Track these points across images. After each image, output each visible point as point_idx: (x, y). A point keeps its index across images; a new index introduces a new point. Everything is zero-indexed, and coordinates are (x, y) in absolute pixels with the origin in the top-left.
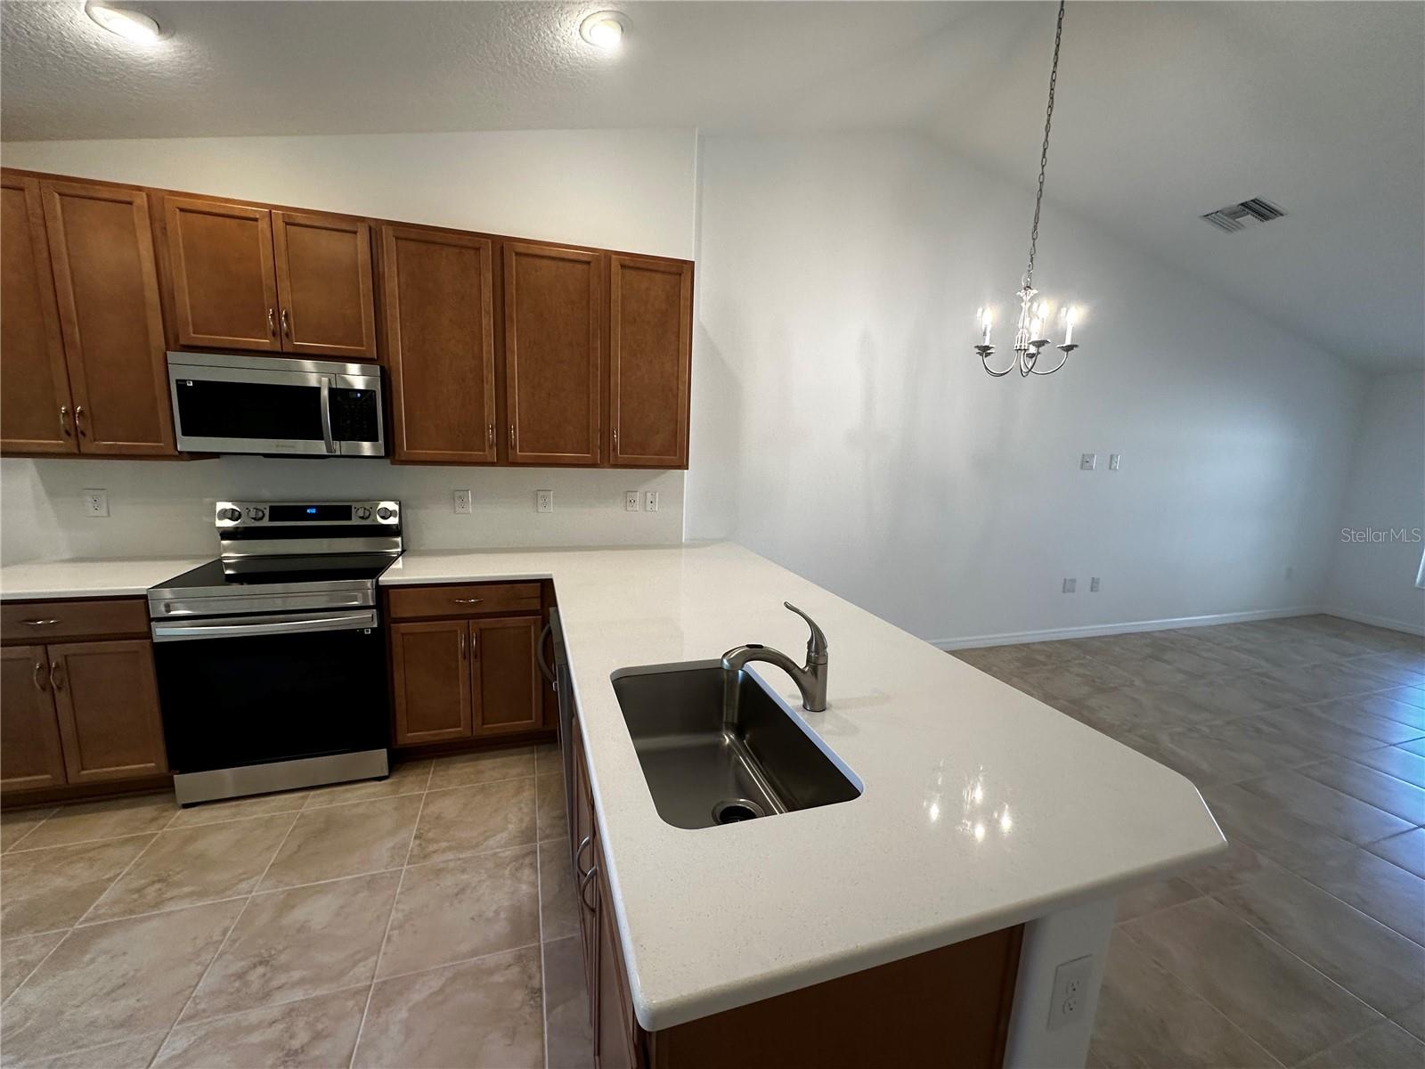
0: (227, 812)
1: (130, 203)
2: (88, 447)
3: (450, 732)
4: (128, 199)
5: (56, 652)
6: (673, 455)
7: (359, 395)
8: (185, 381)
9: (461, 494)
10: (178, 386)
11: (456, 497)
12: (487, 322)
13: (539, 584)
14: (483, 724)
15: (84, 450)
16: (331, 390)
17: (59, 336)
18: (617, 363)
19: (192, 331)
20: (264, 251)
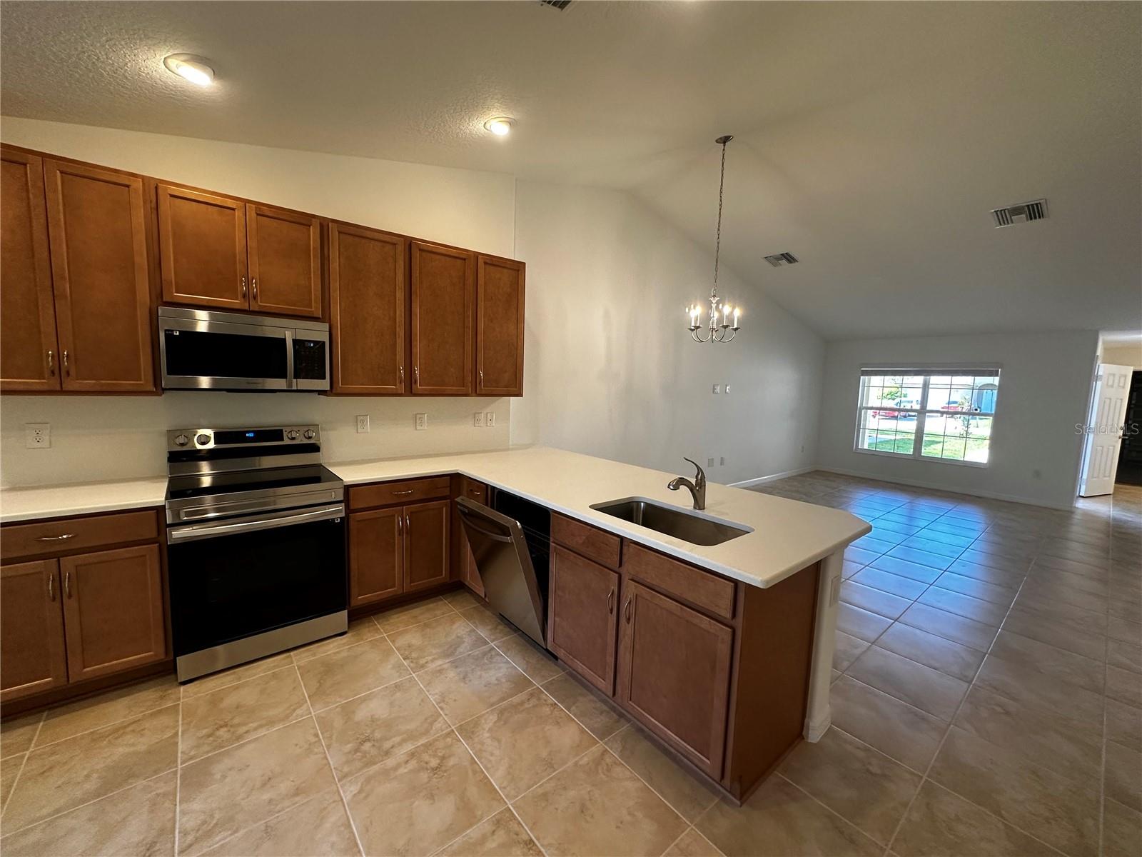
0: (229, 678)
1: (128, 186)
2: (70, 384)
3: (389, 592)
4: (127, 183)
5: (68, 563)
6: (514, 388)
7: (312, 345)
8: (172, 331)
9: (362, 418)
10: (166, 335)
11: (357, 421)
12: (400, 295)
13: (448, 478)
14: (411, 583)
15: (66, 387)
16: (295, 342)
17: (50, 289)
18: (481, 326)
19: (174, 291)
20: (239, 235)
